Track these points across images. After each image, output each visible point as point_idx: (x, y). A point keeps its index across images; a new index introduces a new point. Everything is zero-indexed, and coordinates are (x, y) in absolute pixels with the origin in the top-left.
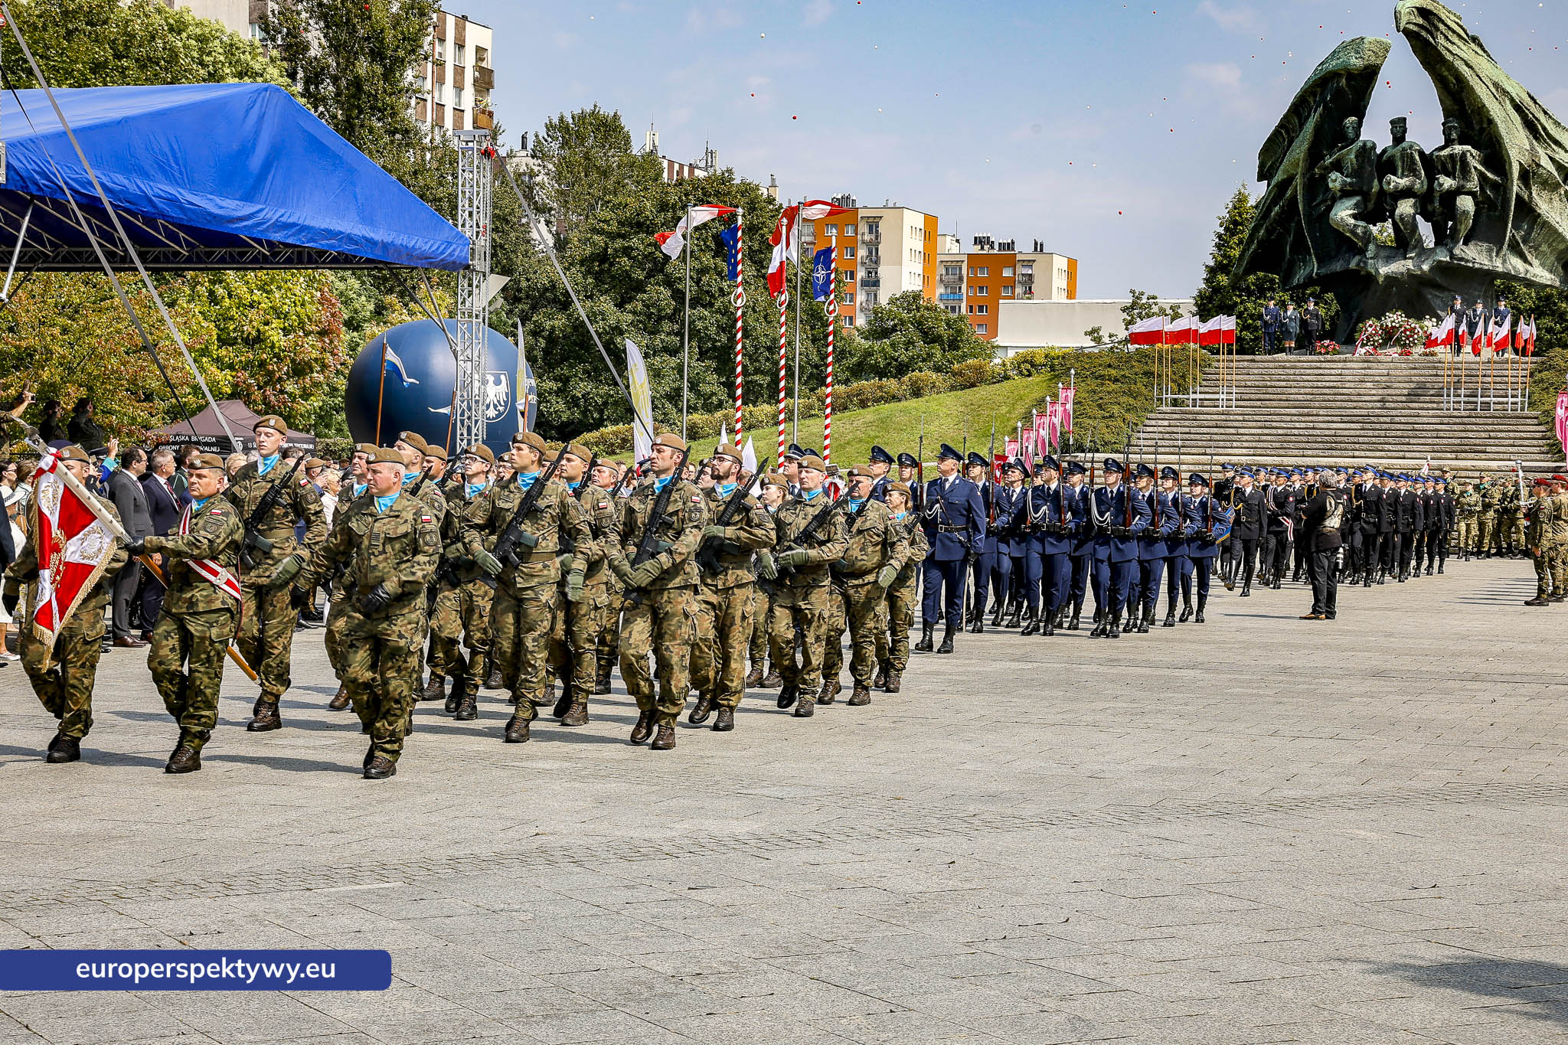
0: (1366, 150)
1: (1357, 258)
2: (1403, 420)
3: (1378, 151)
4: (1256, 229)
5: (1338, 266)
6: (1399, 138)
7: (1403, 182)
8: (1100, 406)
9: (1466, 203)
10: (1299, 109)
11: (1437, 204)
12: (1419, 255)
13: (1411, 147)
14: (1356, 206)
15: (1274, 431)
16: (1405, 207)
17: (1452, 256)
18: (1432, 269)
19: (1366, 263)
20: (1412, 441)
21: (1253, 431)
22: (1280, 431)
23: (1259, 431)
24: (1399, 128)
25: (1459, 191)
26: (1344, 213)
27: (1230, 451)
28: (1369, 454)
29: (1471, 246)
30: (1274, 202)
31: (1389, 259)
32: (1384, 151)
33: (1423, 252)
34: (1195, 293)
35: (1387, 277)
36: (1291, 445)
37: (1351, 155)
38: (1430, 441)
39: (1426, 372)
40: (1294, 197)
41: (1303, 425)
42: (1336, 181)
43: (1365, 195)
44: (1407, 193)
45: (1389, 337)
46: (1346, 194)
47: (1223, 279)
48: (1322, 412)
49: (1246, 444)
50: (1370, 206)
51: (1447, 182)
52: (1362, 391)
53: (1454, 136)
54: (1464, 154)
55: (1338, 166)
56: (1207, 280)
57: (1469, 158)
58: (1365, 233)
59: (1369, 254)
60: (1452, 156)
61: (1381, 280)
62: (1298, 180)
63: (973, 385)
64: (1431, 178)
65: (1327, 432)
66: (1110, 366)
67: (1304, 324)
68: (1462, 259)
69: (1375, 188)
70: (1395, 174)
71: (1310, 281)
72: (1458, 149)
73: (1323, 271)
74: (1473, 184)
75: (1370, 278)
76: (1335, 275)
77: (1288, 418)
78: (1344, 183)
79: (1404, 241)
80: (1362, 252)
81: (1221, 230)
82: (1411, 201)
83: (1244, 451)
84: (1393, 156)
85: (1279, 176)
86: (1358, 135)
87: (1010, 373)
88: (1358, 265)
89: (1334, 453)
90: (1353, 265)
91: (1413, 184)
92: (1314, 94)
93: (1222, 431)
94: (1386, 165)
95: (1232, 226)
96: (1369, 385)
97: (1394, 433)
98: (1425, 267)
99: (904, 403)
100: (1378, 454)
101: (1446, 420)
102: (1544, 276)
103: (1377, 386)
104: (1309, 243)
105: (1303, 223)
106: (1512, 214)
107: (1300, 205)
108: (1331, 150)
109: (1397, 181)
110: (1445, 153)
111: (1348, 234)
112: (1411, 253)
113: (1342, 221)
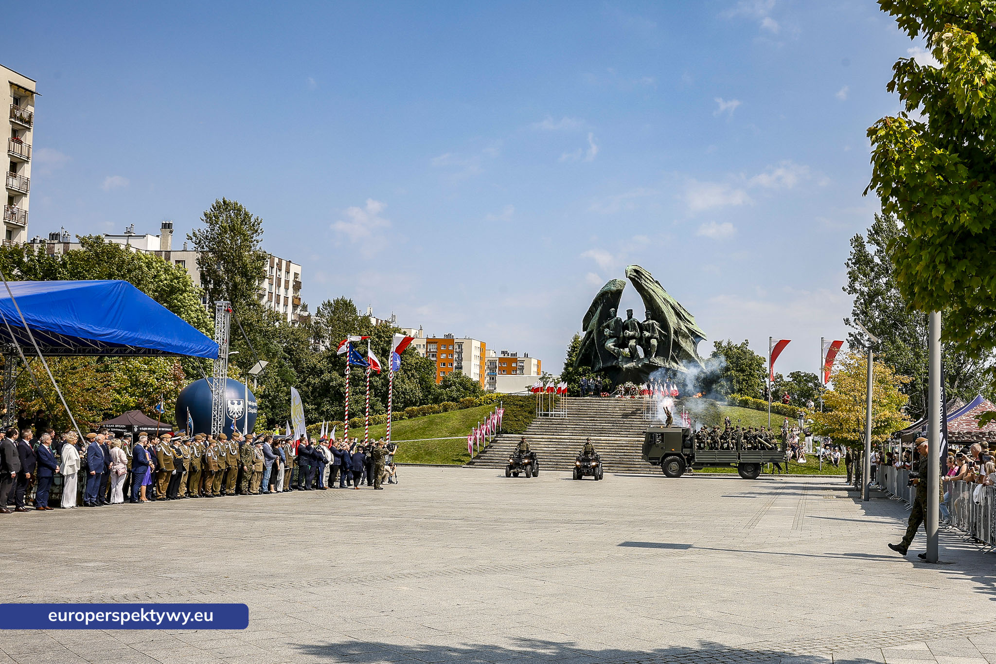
0: (618, 321)
1: (615, 361)
2: (628, 422)
3: (623, 321)
4: (581, 350)
5: (609, 364)
6: (630, 317)
7: (631, 333)
8: (514, 416)
9: (654, 342)
10: (595, 304)
11: (644, 342)
12: (638, 361)
13: (634, 321)
14: (615, 342)
15: (580, 426)
16: (632, 343)
17: (650, 361)
18: (642, 366)
19: (618, 363)
20: (630, 430)
21: (572, 426)
22: (582, 426)
23: (575, 426)
24: (630, 313)
25: (651, 337)
26: (610, 344)
27: (563, 434)
28: (614, 435)
29: (657, 358)
30: (587, 340)
31: (627, 362)
32: (625, 322)
33: (639, 360)
34: (561, 374)
35: (626, 368)
36: (586, 432)
37: (612, 322)
38: (637, 431)
39: (638, 404)
40: (593, 338)
41: (591, 424)
42: (607, 332)
43: (618, 338)
44: (633, 337)
45: (627, 391)
46: (611, 337)
47: (571, 369)
48: (598, 419)
49: (569, 431)
50: (620, 342)
51: (647, 334)
52: (615, 411)
53: (649, 317)
54: (653, 324)
55: (608, 327)
56: (566, 369)
57: (655, 325)
58: (618, 352)
59: (620, 360)
60: (648, 324)
61: (624, 370)
62: (595, 331)
63: (468, 407)
64: (642, 332)
65: (600, 427)
66: (520, 400)
67: (596, 386)
68: (653, 363)
69: (621, 335)
70: (628, 330)
71: (600, 370)
72: (651, 322)
73: (604, 366)
74: (657, 335)
75: (620, 369)
76: (608, 367)
77: (586, 421)
78: (610, 333)
79: (633, 355)
80: (617, 359)
81: (570, 350)
82: (635, 340)
83: (568, 434)
84: (627, 324)
85: (589, 330)
86: (616, 315)
87: (483, 403)
88: (616, 364)
89: (602, 435)
90: (614, 364)
91: (635, 334)
92: (600, 299)
93: (561, 426)
94: (625, 327)
95: (574, 348)
96: (617, 409)
97: (624, 428)
98: (640, 365)
99: (440, 414)
100: (618, 435)
101: (643, 423)
102: (684, 369)
103: (620, 409)
104: (599, 355)
105: (597, 348)
106: (671, 346)
107: (596, 341)
108: (606, 320)
109: (629, 333)
110: (646, 323)
111: (612, 352)
112: (635, 360)
113: (609, 347)
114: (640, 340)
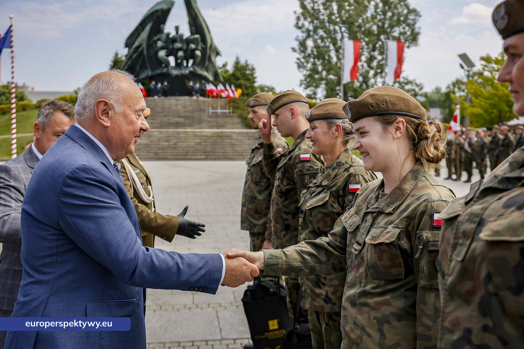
0: (168, 35)
3: (171, 36)
5: (159, 72)
6: (177, 33)
7: (180, 46)
9: (198, 53)
11: (189, 53)
13: (181, 36)
14: (167, 52)
16: (181, 54)
17: (194, 69)
19: (169, 71)
24: (177, 29)
25: (196, 49)
31: (176, 70)
32: (173, 37)
37: (163, 37)
40: (142, 51)
42: (160, 44)
43: (168, 49)
44: (180, 49)
46: (162, 48)
50: (169, 53)
51: (193, 46)
53: (193, 33)
54: (197, 39)
55: (159, 39)
57: (199, 39)
58: (168, 61)
59: (170, 67)
60: (194, 39)
61: (173, 76)
62: (144, 45)
64: (188, 45)
69: (171, 47)
70: (178, 43)
72: (197, 36)
73: (154, 73)
74: (200, 47)
78: (162, 46)
80: (167, 67)
82: (182, 52)
84: (176, 38)
85: (136, 44)
90: (165, 70)
91: (183, 46)
94: (174, 40)
98: (187, 72)
102: (211, 78)
103: (182, 107)
104: (148, 65)
105: (146, 59)
106: (207, 58)
107: (145, 52)
108: (156, 35)
109: (178, 45)
110: (192, 37)
111: (164, 61)
112: (182, 68)
113: (162, 57)
114: (185, 51)
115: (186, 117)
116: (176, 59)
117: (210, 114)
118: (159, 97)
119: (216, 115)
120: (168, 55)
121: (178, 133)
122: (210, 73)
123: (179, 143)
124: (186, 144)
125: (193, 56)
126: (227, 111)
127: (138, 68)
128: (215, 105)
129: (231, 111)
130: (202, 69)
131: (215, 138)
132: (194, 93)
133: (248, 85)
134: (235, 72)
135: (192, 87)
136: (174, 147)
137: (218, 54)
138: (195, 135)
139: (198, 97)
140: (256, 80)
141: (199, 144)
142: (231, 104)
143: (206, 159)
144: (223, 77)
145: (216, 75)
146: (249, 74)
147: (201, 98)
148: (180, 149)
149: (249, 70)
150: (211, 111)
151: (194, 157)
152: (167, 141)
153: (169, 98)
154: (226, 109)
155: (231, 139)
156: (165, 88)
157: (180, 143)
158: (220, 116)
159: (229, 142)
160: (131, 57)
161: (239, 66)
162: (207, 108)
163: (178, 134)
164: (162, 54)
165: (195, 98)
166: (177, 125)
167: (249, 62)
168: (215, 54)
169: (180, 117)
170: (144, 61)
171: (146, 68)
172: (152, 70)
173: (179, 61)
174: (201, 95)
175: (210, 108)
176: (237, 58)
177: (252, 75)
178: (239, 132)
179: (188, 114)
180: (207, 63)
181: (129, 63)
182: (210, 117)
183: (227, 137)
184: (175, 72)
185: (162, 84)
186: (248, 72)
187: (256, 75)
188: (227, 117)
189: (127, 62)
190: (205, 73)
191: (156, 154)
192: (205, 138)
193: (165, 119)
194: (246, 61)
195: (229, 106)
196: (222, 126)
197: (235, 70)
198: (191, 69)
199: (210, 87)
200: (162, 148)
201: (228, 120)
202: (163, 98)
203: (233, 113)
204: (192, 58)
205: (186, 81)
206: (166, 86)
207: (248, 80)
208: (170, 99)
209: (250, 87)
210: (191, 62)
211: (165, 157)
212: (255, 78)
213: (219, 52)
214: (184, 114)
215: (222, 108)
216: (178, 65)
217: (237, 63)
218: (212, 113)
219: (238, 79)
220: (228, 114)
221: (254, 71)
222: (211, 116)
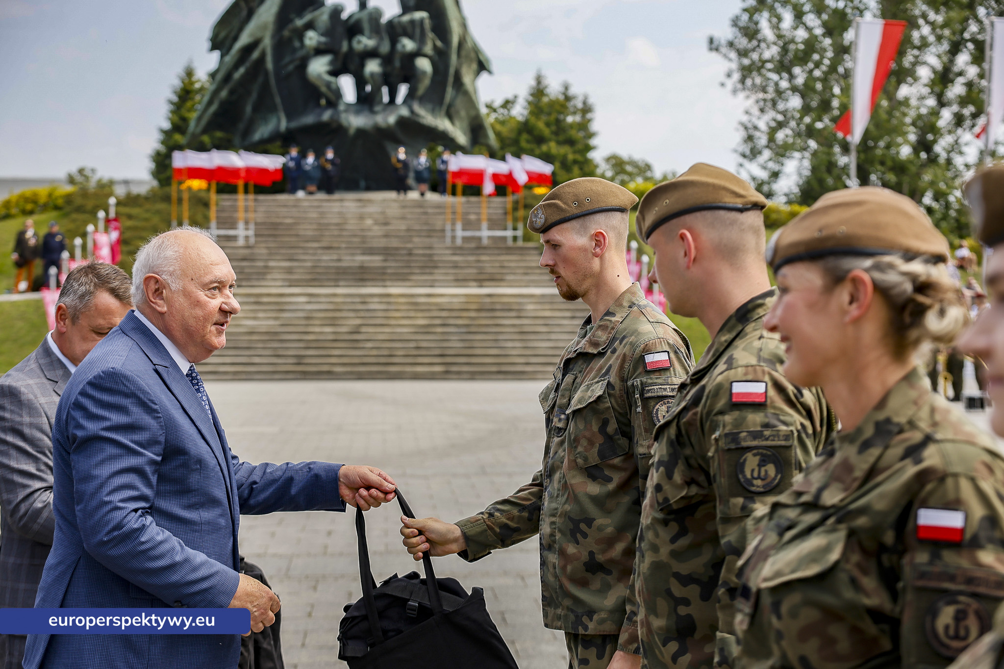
0: (336, 11)
1: (329, 112)
3: (345, 15)
5: (309, 119)
6: (363, 5)
7: (371, 43)
9: (424, 64)
11: (398, 65)
12: (384, 110)
13: (376, 12)
14: (331, 63)
16: (373, 67)
17: (412, 112)
18: (396, 122)
25: (418, 53)
26: (318, 70)
28: (399, 284)
31: (357, 115)
32: (350, 17)
33: (387, 108)
37: (323, 17)
40: (262, 59)
42: (312, 38)
43: (337, 54)
44: (372, 54)
46: (319, 51)
50: (339, 65)
51: (408, 44)
53: (410, 5)
54: (422, 21)
55: (310, 26)
56: (162, 140)
57: (427, 24)
59: (342, 107)
60: (412, 22)
61: (352, 131)
62: (267, 41)
64: (394, 42)
69: (344, 47)
70: (363, 36)
72: (418, 15)
73: (294, 124)
74: (428, 49)
76: (306, 130)
77: (311, 252)
78: (319, 44)
80: (334, 106)
82: (377, 61)
84: (358, 21)
85: (244, 40)
88: (332, 118)
90: (326, 116)
91: (379, 45)
94: (353, 28)
98: (392, 119)
100: (407, 284)
102: (462, 138)
103: (376, 223)
104: (278, 100)
105: (273, 81)
106: (451, 79)
107: (269, 65)
108: (300, 13)
109: (365, 42)
110: (406, 18)
111: (324, 89)
112: (378, 108)
113: (319, 76)
114: (387, 60)
115: (387, 252)
116: (360, 84)
117: (459, 242)
118: (311, 193)
119: (477, 247)
120: (335, 73)
121: (364, 299)
122: (457, 123)
123: (364, 329)
124: (387, 330)
125: (409, 74)
126: (509, 233)
127: (249, 109)
128: (473, 217)
129: (520, 233)
130: (433, 111)
131: (473, 314)
132: (411, 181)
133: (571, 157)
134: (533, 120)
135: (405, 163)
136: (353, 340)
137: (482, 66)
138: (415, 306)
139: (422, 194)
140: (593, 142)
141: (426, 330)
142: (521, 213)
143: (445, 376)
144: (498, 134)
145: (476, 130)
146: (571, 126)
147: (432, 197)
148: (369, 345)
149: (574, 113)
150: (460, 233)
151: (408, 369)
152: (333, 322)
153: (337, 196)
154: (505, 229)
155: (519, 317)
156: (329, 167)
157: (371, 330)
158: (485, 248)
159: (514, 326)
160: (228, 78)
161: (545, 100)
162: (448, 227)
163: (364, 303)
164: (319, 67)
165: (414, 195)
166: (362, 275)
167: (573, 91)
168: (475, 66)
169: (371, 251)
170: (265, 88)
171: (273, 109)
172: (290, 118)
173: (368, 88)
174: (434, 188)
175: (459, 226)
176: (539, 79)
177: (584, 126)
178: (543, 296)
179: (395, 243)
180: (450, 92)
181: (224, 94)
182: (456, 250)
183: (511, 310)
184: (356, 121)
185: (319, 154)
186: (570, 119)
187: (595, 126)
188: (509, 250)
189: (216, 93)
190: (443, 124)
191: (300, 360)
192: (444, 314)
193: (327, 258)
194: (566, 88)
195: (515, 220)
196: (494, 279)
197: (532, 113)
198: (405, 112)
199: (457, 162)
200: (318, 344)
201: (511, 260)
202: (321, 196)
203: (526, 238)
204: (405, 80)
205: (389, 146)
206: (332, 162)
207: (571, 142)
208: (341, 200)
209: (575, 162)
210: (403, 90)
211: (325, 368)
212: (591, 135)
213: (487, 60)
214: (382, 243)
215: (493, 226)
216: (366, 101)
217: (539, 92)
218: (465, 239)
219: (540, 140)
220: (510, 243)
221: (589, 116)
222: (461, 248)
